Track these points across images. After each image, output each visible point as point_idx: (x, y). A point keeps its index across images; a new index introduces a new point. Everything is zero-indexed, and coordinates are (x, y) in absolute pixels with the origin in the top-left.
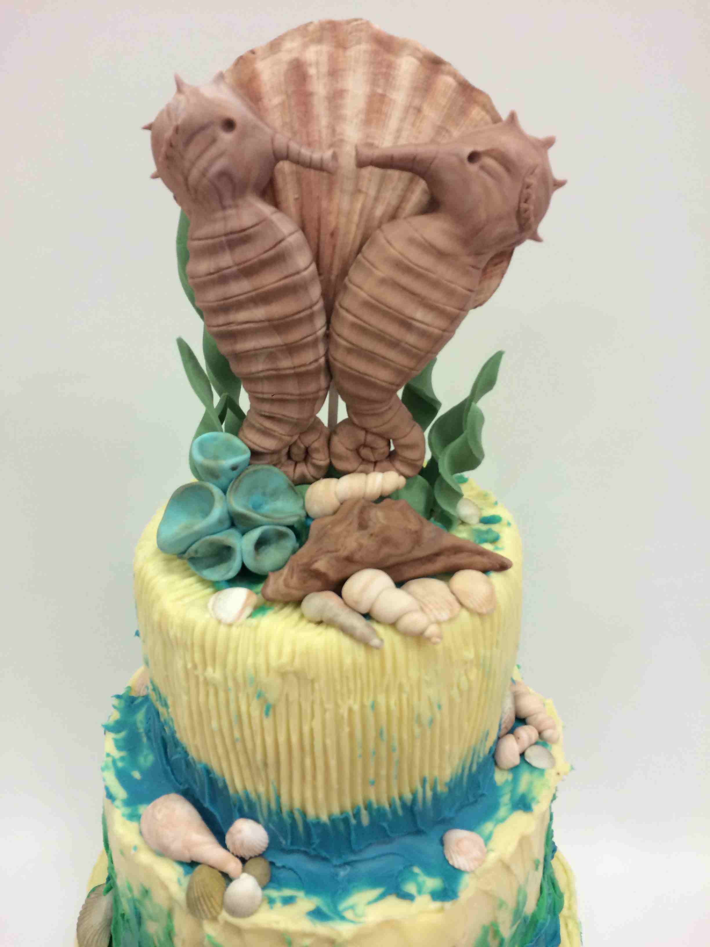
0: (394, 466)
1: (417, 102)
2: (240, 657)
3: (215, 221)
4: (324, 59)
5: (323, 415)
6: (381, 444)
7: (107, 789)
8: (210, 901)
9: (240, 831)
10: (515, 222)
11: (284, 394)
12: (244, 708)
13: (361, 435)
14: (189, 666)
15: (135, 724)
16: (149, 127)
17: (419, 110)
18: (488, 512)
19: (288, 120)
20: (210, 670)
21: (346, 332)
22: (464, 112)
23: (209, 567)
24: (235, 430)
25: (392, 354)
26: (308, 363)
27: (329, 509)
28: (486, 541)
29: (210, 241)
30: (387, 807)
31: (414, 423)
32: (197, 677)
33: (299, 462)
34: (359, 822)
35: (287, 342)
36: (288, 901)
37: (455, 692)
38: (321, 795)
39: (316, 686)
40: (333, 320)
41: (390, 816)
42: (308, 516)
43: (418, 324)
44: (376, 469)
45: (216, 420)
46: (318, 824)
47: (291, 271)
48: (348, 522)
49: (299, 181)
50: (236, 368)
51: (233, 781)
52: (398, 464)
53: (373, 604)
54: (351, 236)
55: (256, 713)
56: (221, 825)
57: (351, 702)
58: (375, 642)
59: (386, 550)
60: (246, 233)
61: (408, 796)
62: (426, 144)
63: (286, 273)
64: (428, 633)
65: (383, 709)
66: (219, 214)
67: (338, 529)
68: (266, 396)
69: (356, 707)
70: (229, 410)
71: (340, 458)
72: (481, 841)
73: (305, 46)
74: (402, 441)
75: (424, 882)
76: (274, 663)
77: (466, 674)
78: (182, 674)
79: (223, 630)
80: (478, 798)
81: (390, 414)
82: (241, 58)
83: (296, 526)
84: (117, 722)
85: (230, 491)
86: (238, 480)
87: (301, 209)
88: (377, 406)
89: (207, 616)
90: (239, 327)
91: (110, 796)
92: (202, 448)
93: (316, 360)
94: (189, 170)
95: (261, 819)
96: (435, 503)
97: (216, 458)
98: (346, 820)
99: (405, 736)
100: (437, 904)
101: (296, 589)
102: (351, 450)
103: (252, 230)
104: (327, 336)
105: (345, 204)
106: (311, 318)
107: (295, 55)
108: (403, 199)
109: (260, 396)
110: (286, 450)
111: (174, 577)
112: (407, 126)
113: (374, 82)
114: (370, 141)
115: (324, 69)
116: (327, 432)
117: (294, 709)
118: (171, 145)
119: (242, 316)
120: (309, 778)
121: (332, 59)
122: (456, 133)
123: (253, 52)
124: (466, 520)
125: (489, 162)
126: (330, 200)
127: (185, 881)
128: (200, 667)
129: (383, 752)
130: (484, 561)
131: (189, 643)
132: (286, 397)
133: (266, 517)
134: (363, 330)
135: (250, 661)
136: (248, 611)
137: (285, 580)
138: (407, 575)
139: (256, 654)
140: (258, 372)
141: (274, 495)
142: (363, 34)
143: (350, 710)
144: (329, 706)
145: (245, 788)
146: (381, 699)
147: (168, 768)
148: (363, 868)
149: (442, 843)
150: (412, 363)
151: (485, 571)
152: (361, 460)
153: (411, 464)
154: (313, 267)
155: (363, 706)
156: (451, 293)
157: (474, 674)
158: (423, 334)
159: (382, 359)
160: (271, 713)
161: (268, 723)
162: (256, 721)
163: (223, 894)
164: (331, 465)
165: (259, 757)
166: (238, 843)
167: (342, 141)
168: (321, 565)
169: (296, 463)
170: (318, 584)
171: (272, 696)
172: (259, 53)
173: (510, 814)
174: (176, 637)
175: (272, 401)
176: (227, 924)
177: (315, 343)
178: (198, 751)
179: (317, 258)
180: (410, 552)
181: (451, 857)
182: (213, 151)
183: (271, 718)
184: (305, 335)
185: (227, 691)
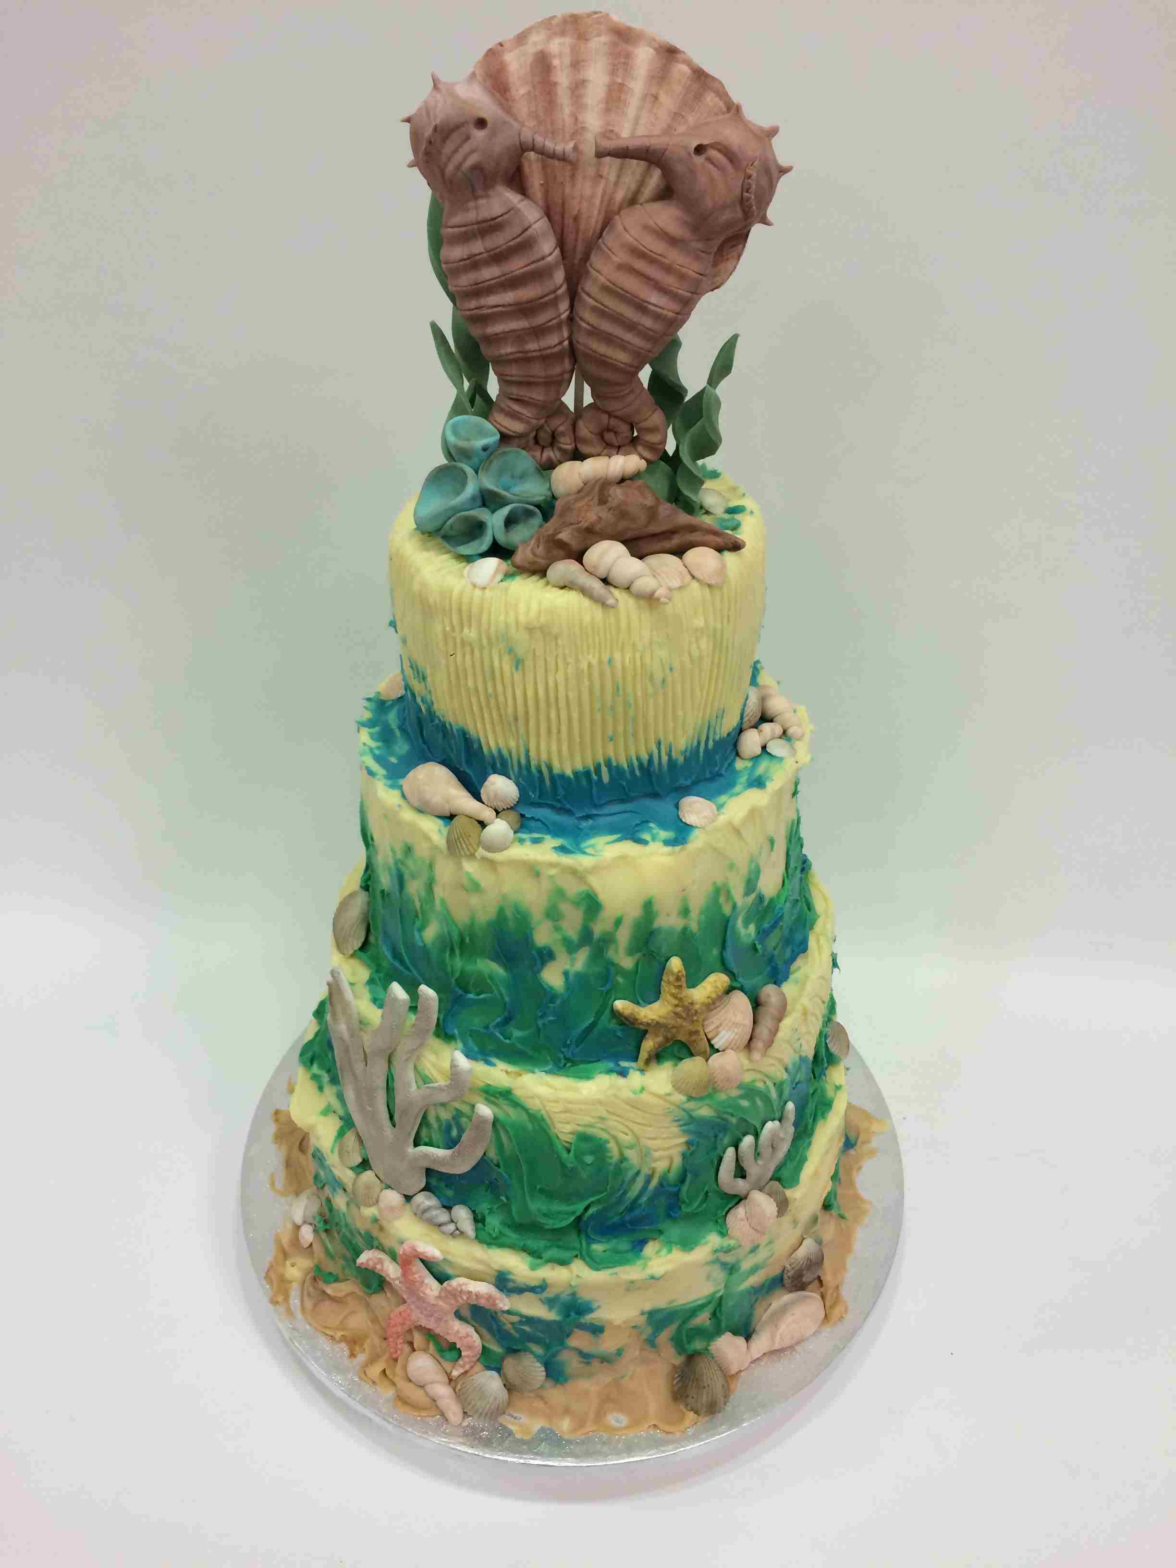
0: (636, 450)
1: (654, 90)
2: (492, 617)
3: (467, 210)
4: (567, 50)
5: (568, 399)
6: (624, 428)
7: (367, 768)
8: (468, 840)
9: (493, 784)
10: (739, 209)
11: (531, 376)
12: (496, 663)
13: (605, 417)
14: (448, 628)
15: (387, 721)
16: (408, 120)
17: (656, 98)
18: (733, 504)
19: (533, 109)
20: (466, 630)
21: (588, 315)
22: (698, 97)
23: (463, 544)
24: (486, 415)
25: (629, 337)
26: (553, 345)
27: (575, 489)
28: (727, 529)
29: (463, 229)
30: (625, 766)
31: (657, 407)
32: (454, 638)
33: (546, 447)
34: (600, 777)
35: (533, 325)
36: (536, 841)
37: (686, 658)
38: (565, 748)
39: (560, 642)
40: (576, 304)
41: (628, 775)
42: (554, 497)
43: (653, 308)
44: (620, 452)
45: (468, 405)
46: (562, 776)
47: (539, 256)
48: (590, 498)
49: (544, 167)
50: (486, 351)
51: (486, 737)
52: (640, 449)
53: (609, 571)
54: (593, 220)
55: (507, 668)
56: (476, 784)
57: (590, 656)
58: (611, 601)
59: (622, 525)
60: (496, 221)
61: (645, 757)
62: (658, 136)
63: (532, 259)
64: (657, 594)
65: (619, 665)
66: (471, 204)
67: (579, 504)
68: (514, 379)
69: (595, 662)
70: (477, 397)
71: (585, 441)
72: (714, 807)
73: (549, 38)
74: (643, 425)
75: (658, 833)
76: (522, 619)
77: (697, 640)
78: (440, 636)
79: (478, 592)
80: (716, 776)
81: (631, 397)
82: (490, 50)
83: (542, 505)
84: (369, 720)
85: (482, 470)
86: (488, 462)
87: (546, 193)
88: (617, 388)
89: (463, 582)
90: (489, 311)
91: (371, 773)
92: (455, 430)
93: (561, 343)
94: (446, 165)
95: (513, 777)
96: (679, 491)
97: (468, 440)
98: (587, 773)
99: (639, 694)
100: (669, 849)
101: (543, 558)
102: (595, 434)
103: (500, 219)
104: (571, 319)
105: (588, 191)
106: (555, 302)
107: (539, 48)
108: (642, 184)
109: (509, 378)
110: (533, 434)
111: (431, 554)
112: (644, 114)
113: (613, 72)
114: (610, 128)
115: (567, 60)
116: (573, 416)
117: (540, 663)
118: (430, 142)
119: (493, 300)
120: (554, 730)
121: (574, 50)
122: (691, 119)
123: (501, 45)
124: (711, 510)
125: (713, 153)
126: (573, 186)
127: (445, 831)
128: (457, 629)
129: (620, 709)
130: (719, 540)
131: (447, 608)
132: (532, 379)
133: (514, 495)
134: (603, 313)
135: (502, 618)
136: (500, 577)
137: (532, 550)
138: (645, 551)
139: (507, 613)
140: (507, 355)
141: (523, 477)
142: (602, 27)
143: (590, 665)
144: (571, 660)
145: (497, 744)
146: (617, 656)
147: (425, 747)
148: (602, 821)
149: (677, 806)
150: (648, 346)
151: (720, 550)
152: (604, 444)
153: (651, 447)
154: (557, 252)
155: (600, 662)
156: (682, 277)
157: (704, 643)
158: (657, 317)
159: (619, 341)
160: (520, 667)
161: (517, 677)
162: (507, 674)
163: (479, 836)
164: (576, 449)
165: (510, 710)
166: (492, 795)
167: (583, 128)
168: (564, 536)
169: (543, 448)
170: (562, 553)
171: (520, 651)
172: (507, 46)
173: (746, 790)
174: (435, 603)
175: (520, 384)
176: (484, 859)
177: (559, 326)
178: (454, 714)
179: (561, 244)
180: (646, 526)
181: (684, 816)
182: (466, 148)
183: (520, 673)
184: (549, 318)
185: (482, 648)
